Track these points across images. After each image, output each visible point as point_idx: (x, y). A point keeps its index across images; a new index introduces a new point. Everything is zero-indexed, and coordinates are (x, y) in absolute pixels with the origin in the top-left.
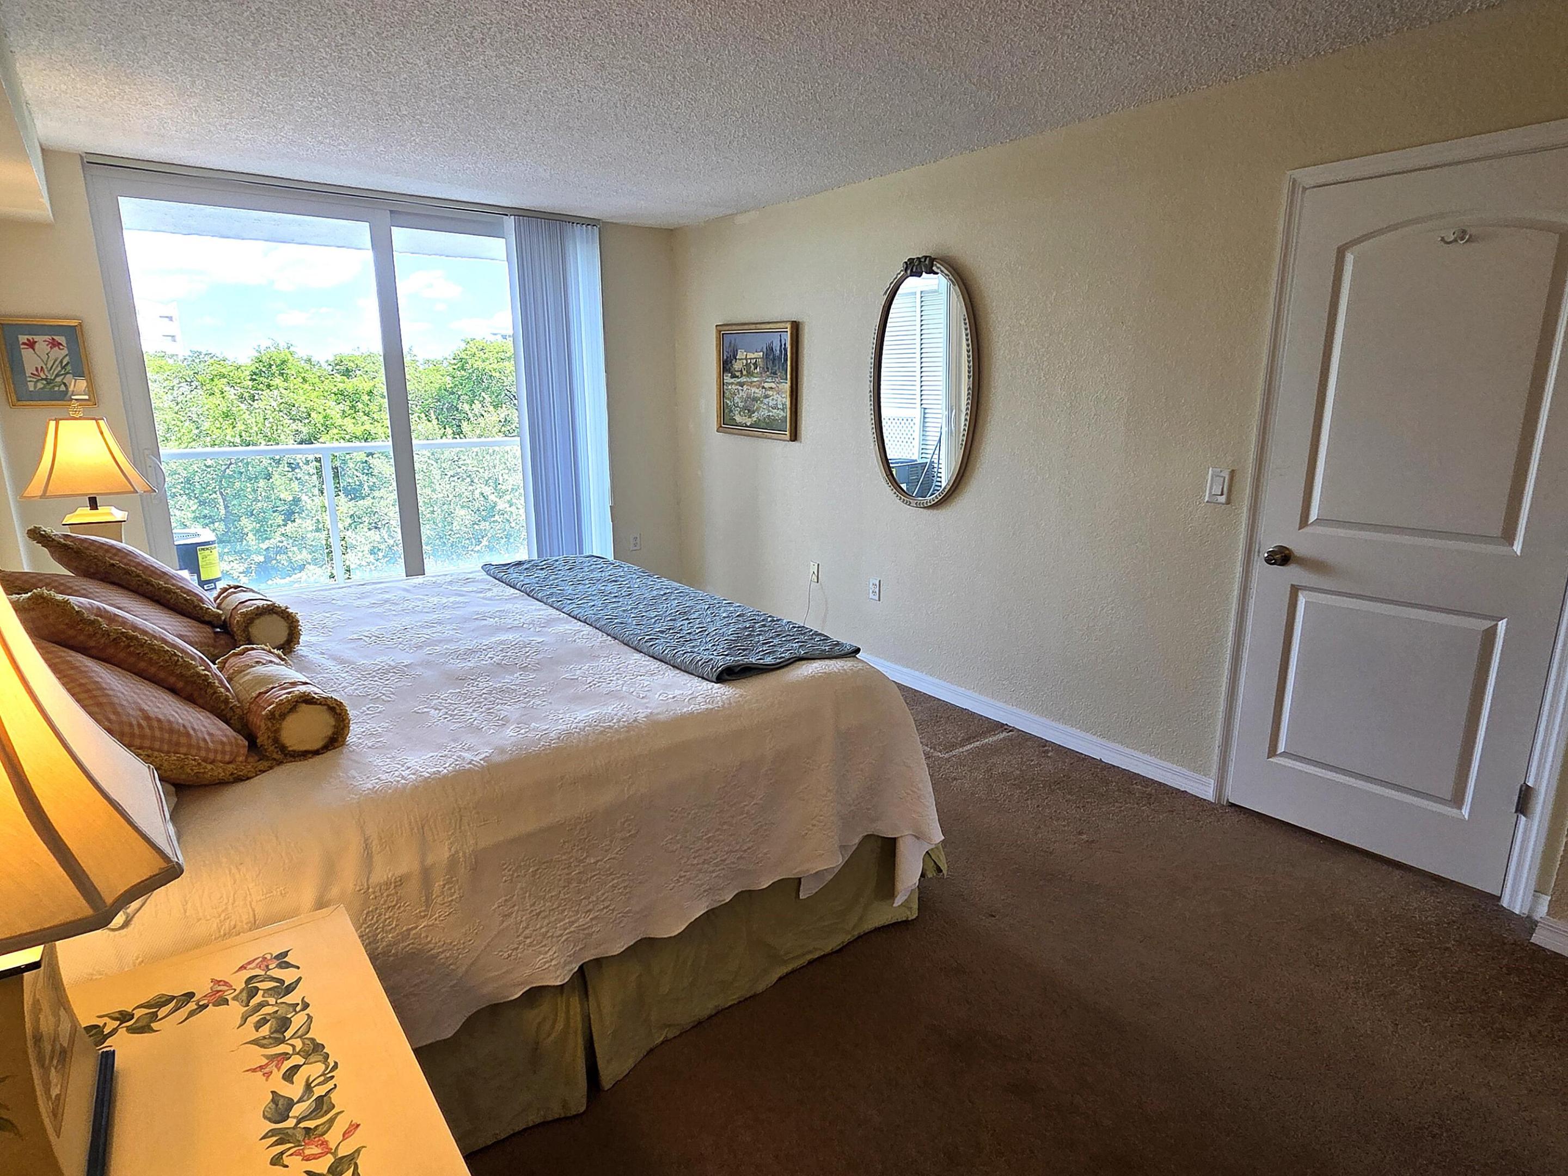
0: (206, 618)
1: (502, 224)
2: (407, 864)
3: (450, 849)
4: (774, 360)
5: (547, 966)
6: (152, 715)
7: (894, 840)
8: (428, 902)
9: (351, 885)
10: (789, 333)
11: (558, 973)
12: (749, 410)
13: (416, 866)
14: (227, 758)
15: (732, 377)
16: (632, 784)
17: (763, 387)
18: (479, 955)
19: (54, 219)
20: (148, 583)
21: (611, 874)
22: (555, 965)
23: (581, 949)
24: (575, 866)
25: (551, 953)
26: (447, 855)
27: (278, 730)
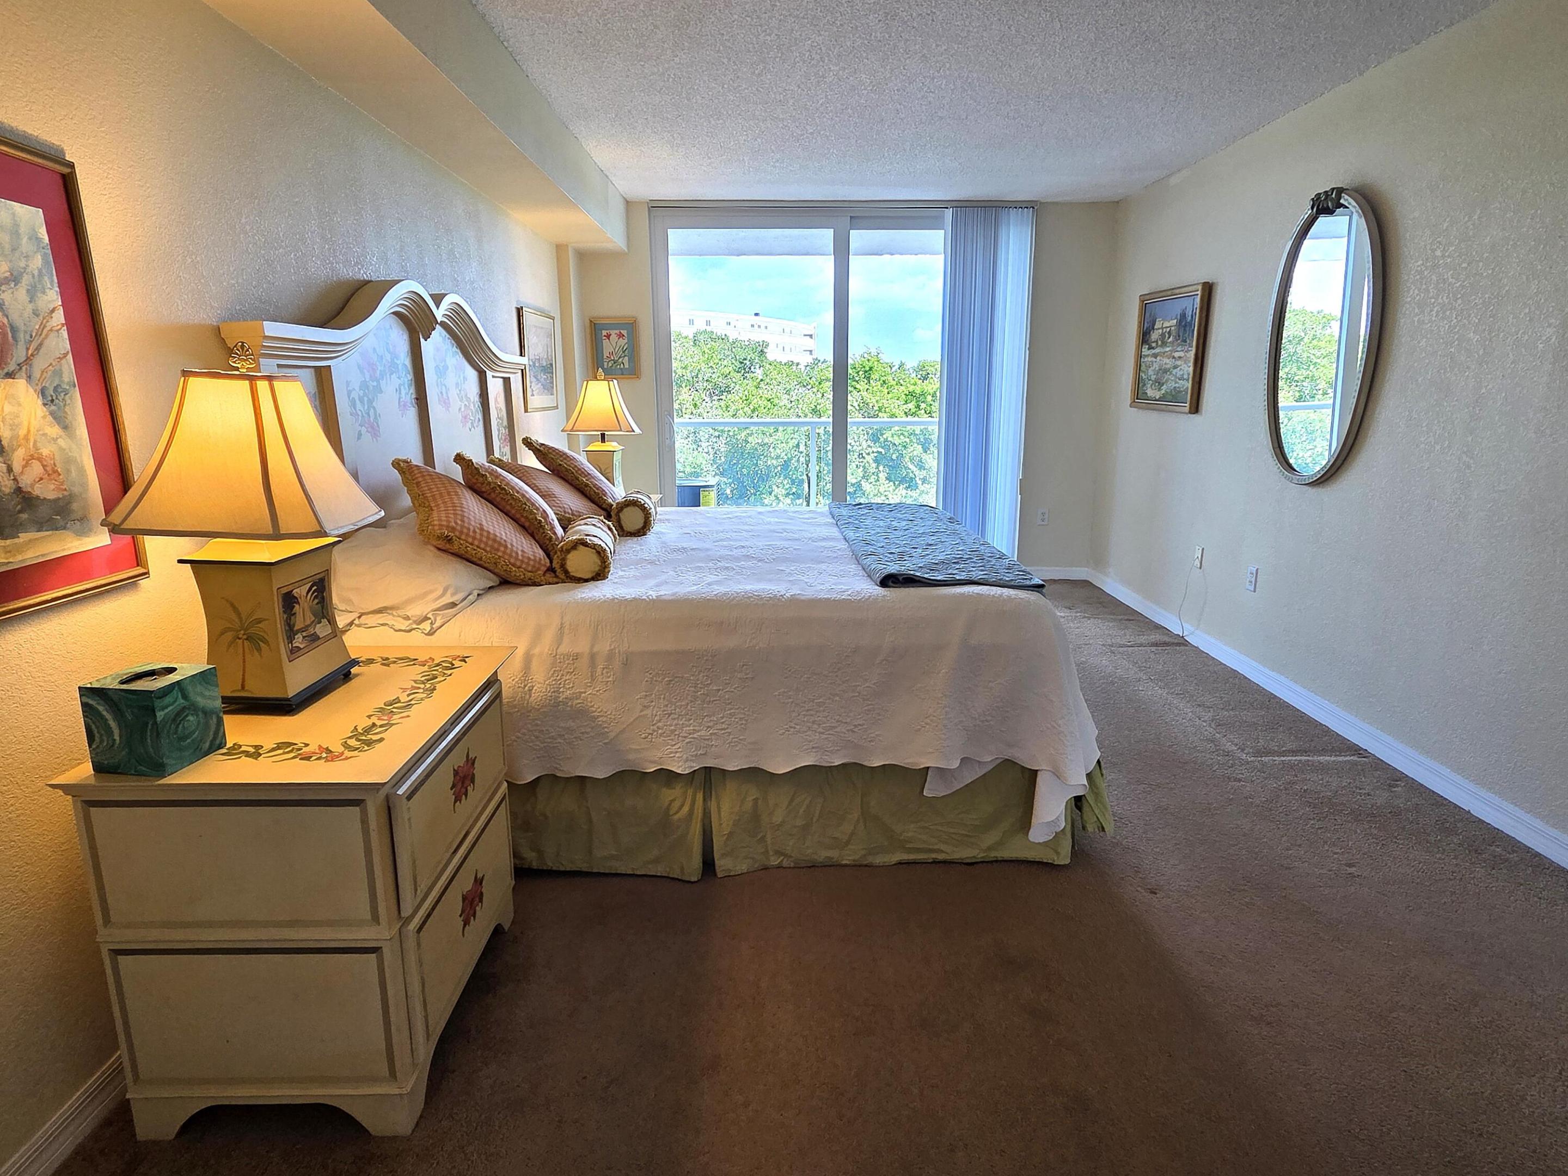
0: (604, 506)
1: (942, 217)
2: (583, 646)
3: (610, 645)
4: (1186, 326)
5: (672, 755)
6: (485, 528)
7: (1034, 773)
8: (593, 678)
9: (546, 650)
10: (1199, 296)
11: (680, 764)
12: (1159, 383)
13: (587, 651)
14: (530, 568)
15: (1149, 349)
16: (754, 638)
17: (1174, 357)
18: (625, 729)
19: (628, 249)
20: (577, 479)
21: (729, 704)
22: (678, 757)
23: (701, 754)
24: (701, 688)
25: (677, 747)
26: (608, 648)
27: (564, 559)
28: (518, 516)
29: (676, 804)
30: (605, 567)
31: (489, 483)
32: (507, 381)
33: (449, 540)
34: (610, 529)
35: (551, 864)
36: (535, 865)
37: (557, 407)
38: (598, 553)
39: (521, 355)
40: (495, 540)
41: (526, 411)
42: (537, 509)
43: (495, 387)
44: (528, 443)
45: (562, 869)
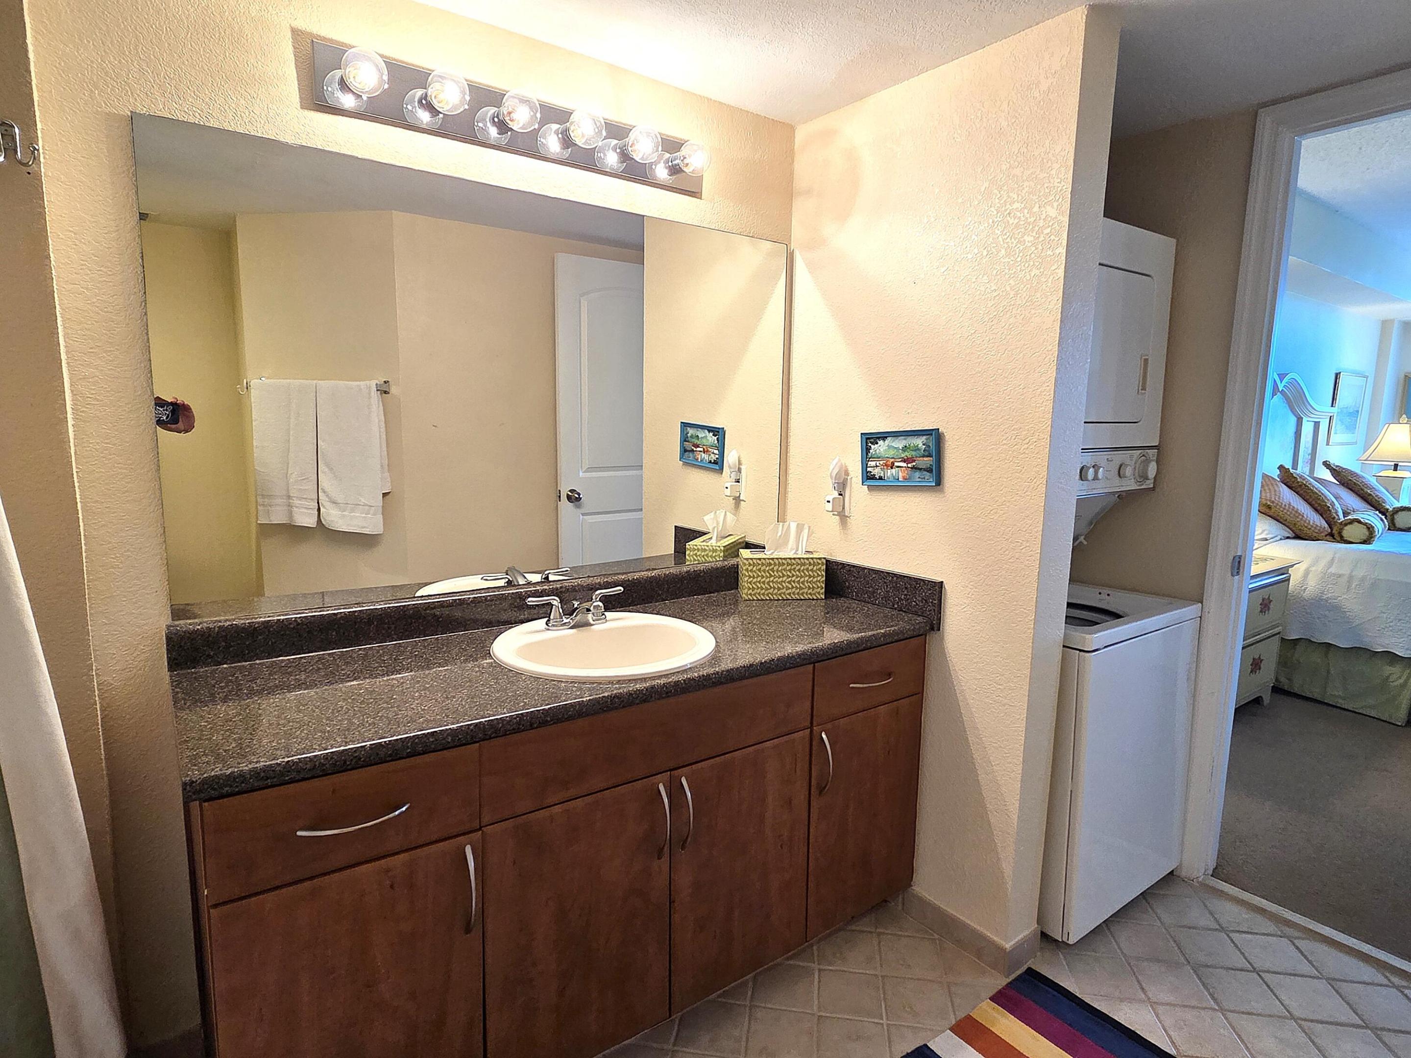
0: (1381, 508)
5: (1397, 644)
6: (1292, 505)
8: (1349, 589)
11: (1403, 651)
18: (1364, 622)
22: (1402, 647)
25: (1402, 640)
26: (1363, 574)
27: (1342, 529)
28: (1314, 502)
29: (1395, 677)
30: (1372, 538)
31: (1298, 482)
32: (1317, 425)
33: (1269, 507)
34: (1382, 520)
35: (1296, 690)
36: (1286, 688)
37: (1356, 443)
38: (1368, 528)
39: (1332, 406)
40: (1296, 512)
41: (1328, 444)
42: (1328, 500)
43: (1307, 428)
44: (1326, 464)
45: (1304, 695)
